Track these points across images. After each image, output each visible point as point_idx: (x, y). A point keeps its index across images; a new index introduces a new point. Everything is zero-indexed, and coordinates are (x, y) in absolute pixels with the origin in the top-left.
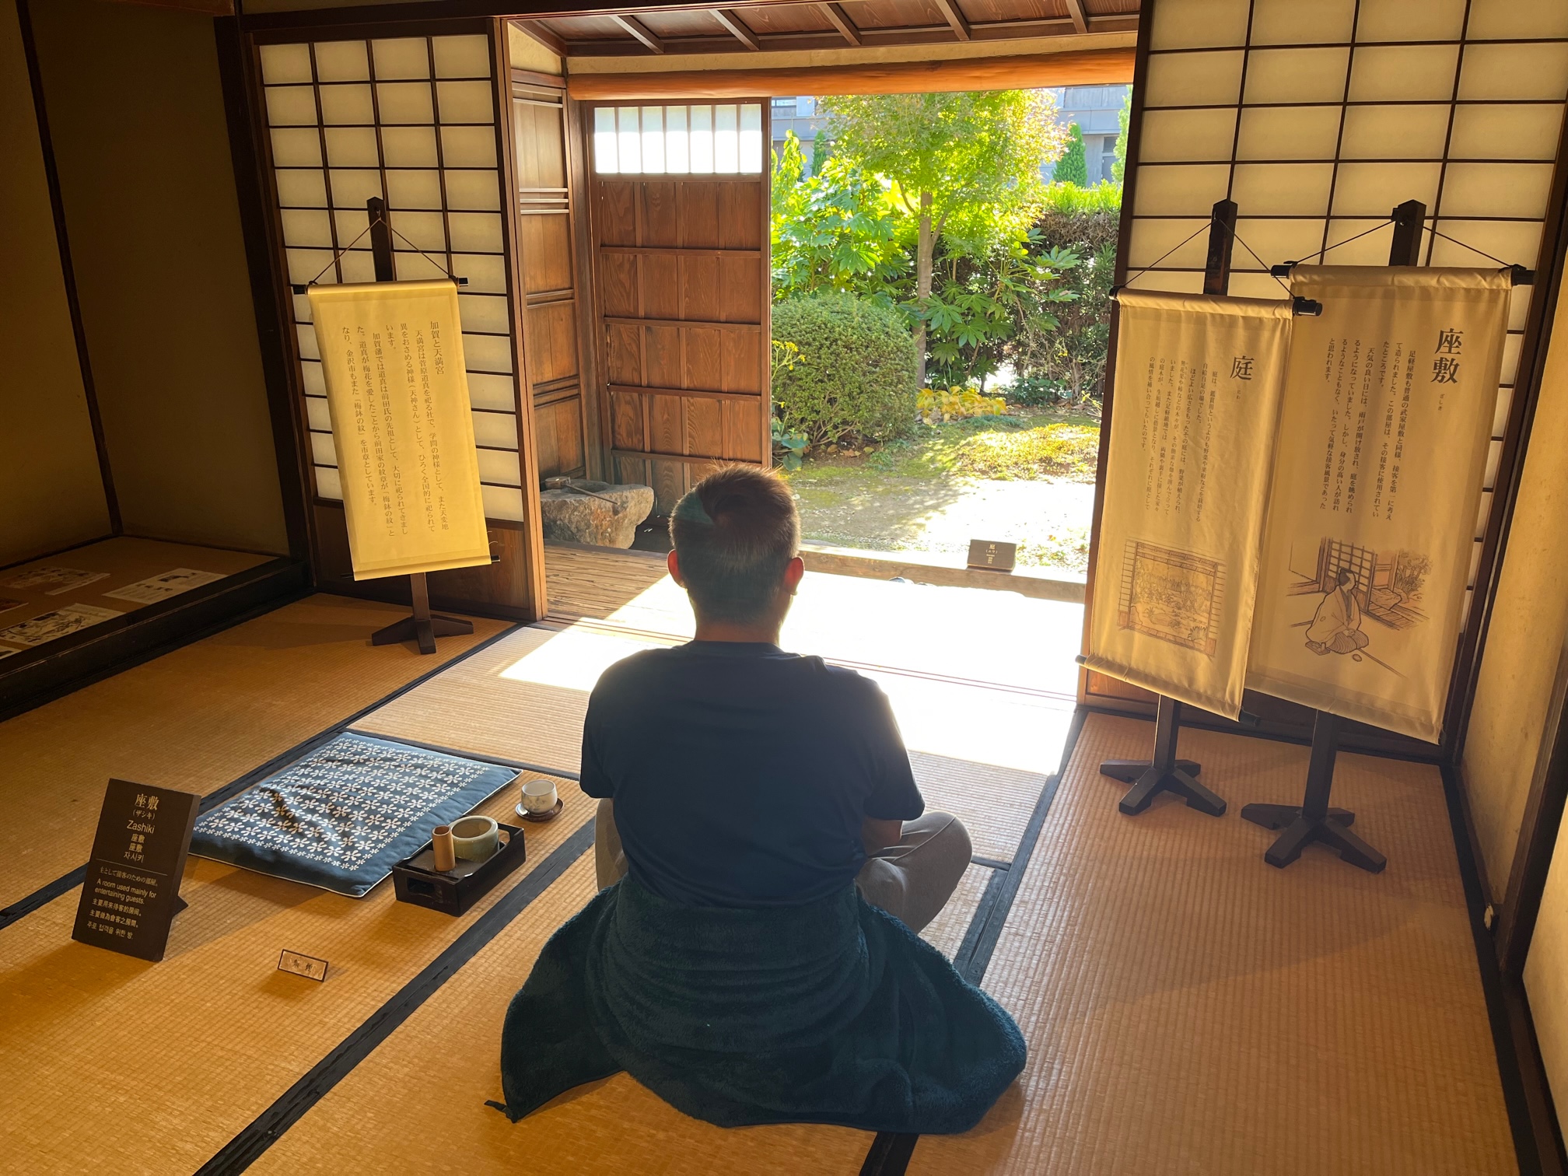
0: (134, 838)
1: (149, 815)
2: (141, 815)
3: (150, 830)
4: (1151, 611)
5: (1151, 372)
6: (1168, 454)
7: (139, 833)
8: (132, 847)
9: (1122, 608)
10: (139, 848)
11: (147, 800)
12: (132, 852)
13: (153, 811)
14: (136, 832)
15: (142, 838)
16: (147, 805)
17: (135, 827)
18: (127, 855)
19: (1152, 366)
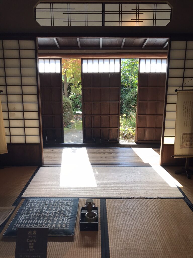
0: (30, 244)
1: (34, 237)
2: (31, 237)
3: (35, 241)
4: (187, 144)
5: (184, 103)
6: (188, 117)
7: (31, 243)
8: (30, 247)
9: (181, 145)
10: (32, 247)
11: (32, 232)
12: (30, 249)
13: (35, 235)
14: (30, 242)
15: (33, 244)
16: (32, 233)
17: (30, 241)
18: (28, 250)
19: (184, 102)
